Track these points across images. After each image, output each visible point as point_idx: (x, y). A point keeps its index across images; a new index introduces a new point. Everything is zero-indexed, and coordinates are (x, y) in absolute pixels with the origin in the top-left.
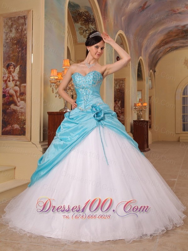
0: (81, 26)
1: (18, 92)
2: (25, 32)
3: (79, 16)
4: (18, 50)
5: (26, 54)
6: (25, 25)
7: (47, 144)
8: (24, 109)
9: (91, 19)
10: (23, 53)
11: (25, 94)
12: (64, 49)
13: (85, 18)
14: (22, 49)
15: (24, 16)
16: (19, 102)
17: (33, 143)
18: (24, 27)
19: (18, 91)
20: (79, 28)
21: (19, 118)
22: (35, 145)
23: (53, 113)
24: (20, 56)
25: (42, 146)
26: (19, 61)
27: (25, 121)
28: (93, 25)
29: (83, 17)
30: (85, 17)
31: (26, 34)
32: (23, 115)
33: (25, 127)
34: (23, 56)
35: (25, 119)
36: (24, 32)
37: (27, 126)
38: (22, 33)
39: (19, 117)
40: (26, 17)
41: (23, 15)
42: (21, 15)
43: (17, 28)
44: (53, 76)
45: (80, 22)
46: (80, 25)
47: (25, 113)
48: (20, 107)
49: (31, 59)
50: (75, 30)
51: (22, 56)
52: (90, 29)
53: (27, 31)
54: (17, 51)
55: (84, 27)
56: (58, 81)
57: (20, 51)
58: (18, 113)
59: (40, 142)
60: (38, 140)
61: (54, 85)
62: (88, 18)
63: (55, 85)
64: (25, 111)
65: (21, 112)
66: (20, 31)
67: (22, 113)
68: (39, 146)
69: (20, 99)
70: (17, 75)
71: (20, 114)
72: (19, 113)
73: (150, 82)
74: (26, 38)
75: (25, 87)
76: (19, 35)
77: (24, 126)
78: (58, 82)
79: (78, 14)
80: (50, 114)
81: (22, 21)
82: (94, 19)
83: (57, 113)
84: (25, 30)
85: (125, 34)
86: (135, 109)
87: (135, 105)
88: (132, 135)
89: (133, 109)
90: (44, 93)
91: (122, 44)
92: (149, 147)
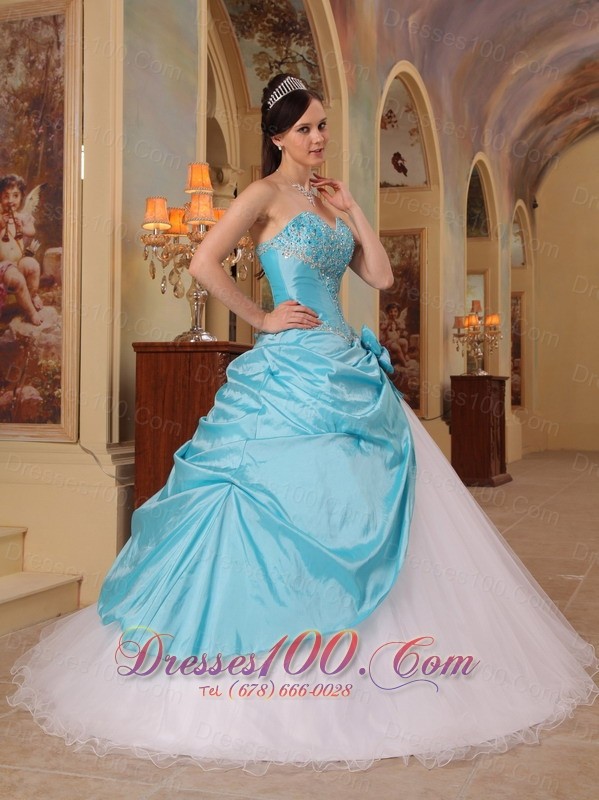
0: (263, 49)
1: (34, 278)
2: (59, 72)
3: (254, 12)
4: (34, 132)
5: (61, 146)
6: (59, 47)
7: (134, 451)
8: (56, 333)
9: (294, 23)
10: (52, 142)
11: (60, 284)
12: (195, 127)
13: (277, 19)
14: (49, 131)
15: (55, 17)
16: (38, 310)
17: (84, 449)
18: (55, 55)
19: (34, 272)
20: (255, 56)
21: (39, 363)
22: (92, 454)
23: (152, 345)
24: (41, 152)
25: (115, 458)
26: (39, 172)
27: (60, 373)
28: (304, 45)
29: (270, 16)
30: (276, 16)
31: (63, 76)
32: (53, 354)
33: (60, 394)
34: (52, 152)
35: (60, 368)
36: (53, 70)
37: (66, 393)
38: (47, 75)
39: (37, 360)
40: (60, 20)
41: (52, 13)
42: (43, 14)
43: (32, 58)
44: (154, 223)
45: (257, 36)
46: (258, 44)
47: (59, 347)
48: (43, 326)
49: (79, 164)
50: (243, 60)
51: (47, 154)
52: (293, 58)
53: (64, 69)
54: (33, 136)
55: (271, 51)
56: (169, 239)
57: (40, 135)
58: (34, 349)
59: (110, 445)
60: (104, 439)
61: (156, 252)
62: (287, 19)
63: (160, 250)
64: (60, 340)
65: (44, 342)
66: (40, 67)
67: (48, 347)
68: (106, 457)
69: (42, 298)
70: (33, 219)
71: (42, 350)
72: (41, 346)
73: (515, 244)
74: (62, 92)
75: (59, 257)
76: (36, 83)
77: (56, 393)
78: (171, 241)
79: (252, 6)
80: (142, 349)
81: (47, 33)
82: (306, 24)
83: (165, 345)
84: (59, 63)
85: (421, 73)
86: (459, 336)
87: (458, 323)
88: (447, 428)
89: (451, 337)
90: (123, 280)
91: (410, 109)
92: (508, 471)
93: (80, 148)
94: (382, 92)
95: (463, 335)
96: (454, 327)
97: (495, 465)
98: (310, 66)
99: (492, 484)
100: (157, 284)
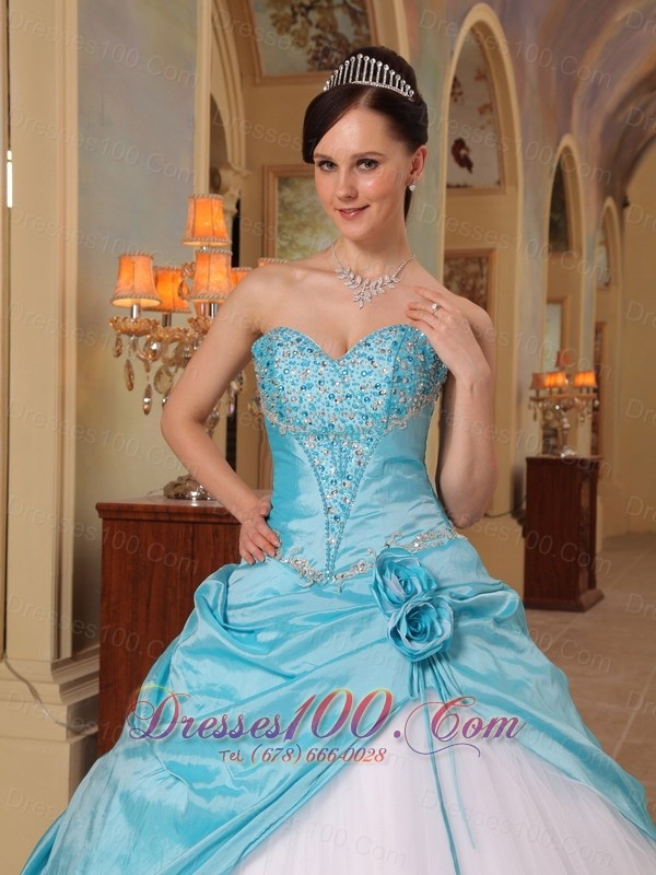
44: (132, 296)
56: (155, 324)
73: (599, 257)
80: (113, 515)
85: (502, 20)
86: (537, 400)
87: (537, 381)
88: (519, 529)
89: (526, 401)
90: (79, 387)
91: (482, 76)
92: (599, 586)
93: (5, 156)
94: (452, 53)
95: (542, 400)
96: (532, 388)
97: (583, 580)
98: (353, 14)
99: (580, 608)
100: (137, 398)
